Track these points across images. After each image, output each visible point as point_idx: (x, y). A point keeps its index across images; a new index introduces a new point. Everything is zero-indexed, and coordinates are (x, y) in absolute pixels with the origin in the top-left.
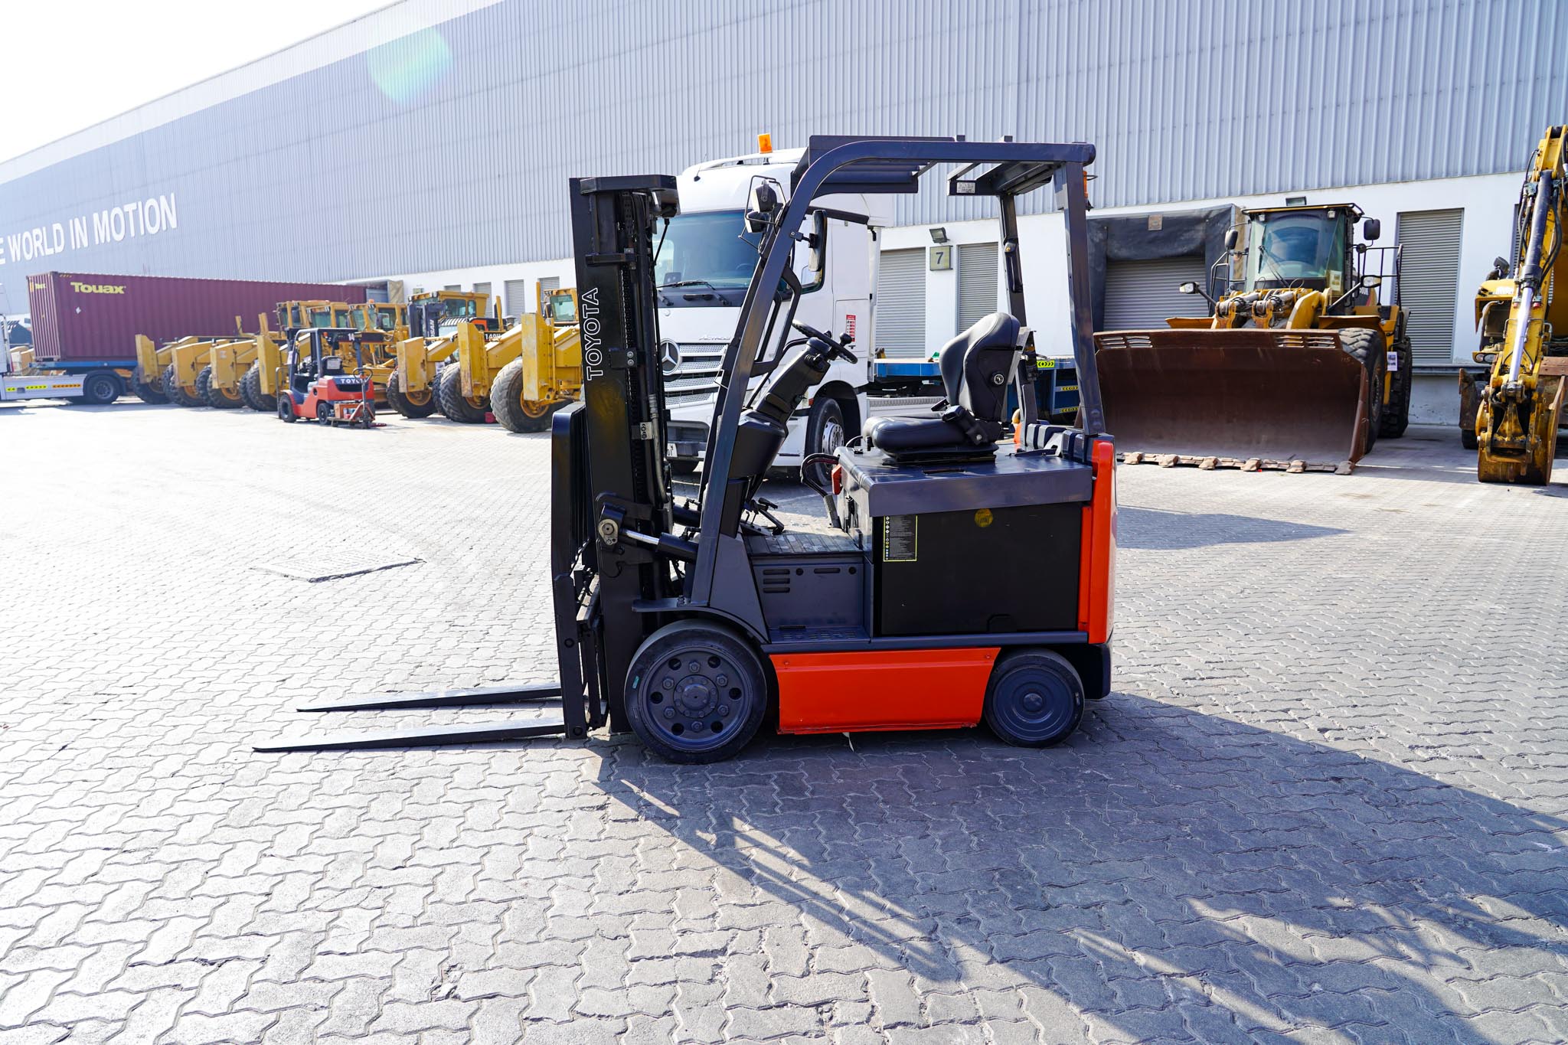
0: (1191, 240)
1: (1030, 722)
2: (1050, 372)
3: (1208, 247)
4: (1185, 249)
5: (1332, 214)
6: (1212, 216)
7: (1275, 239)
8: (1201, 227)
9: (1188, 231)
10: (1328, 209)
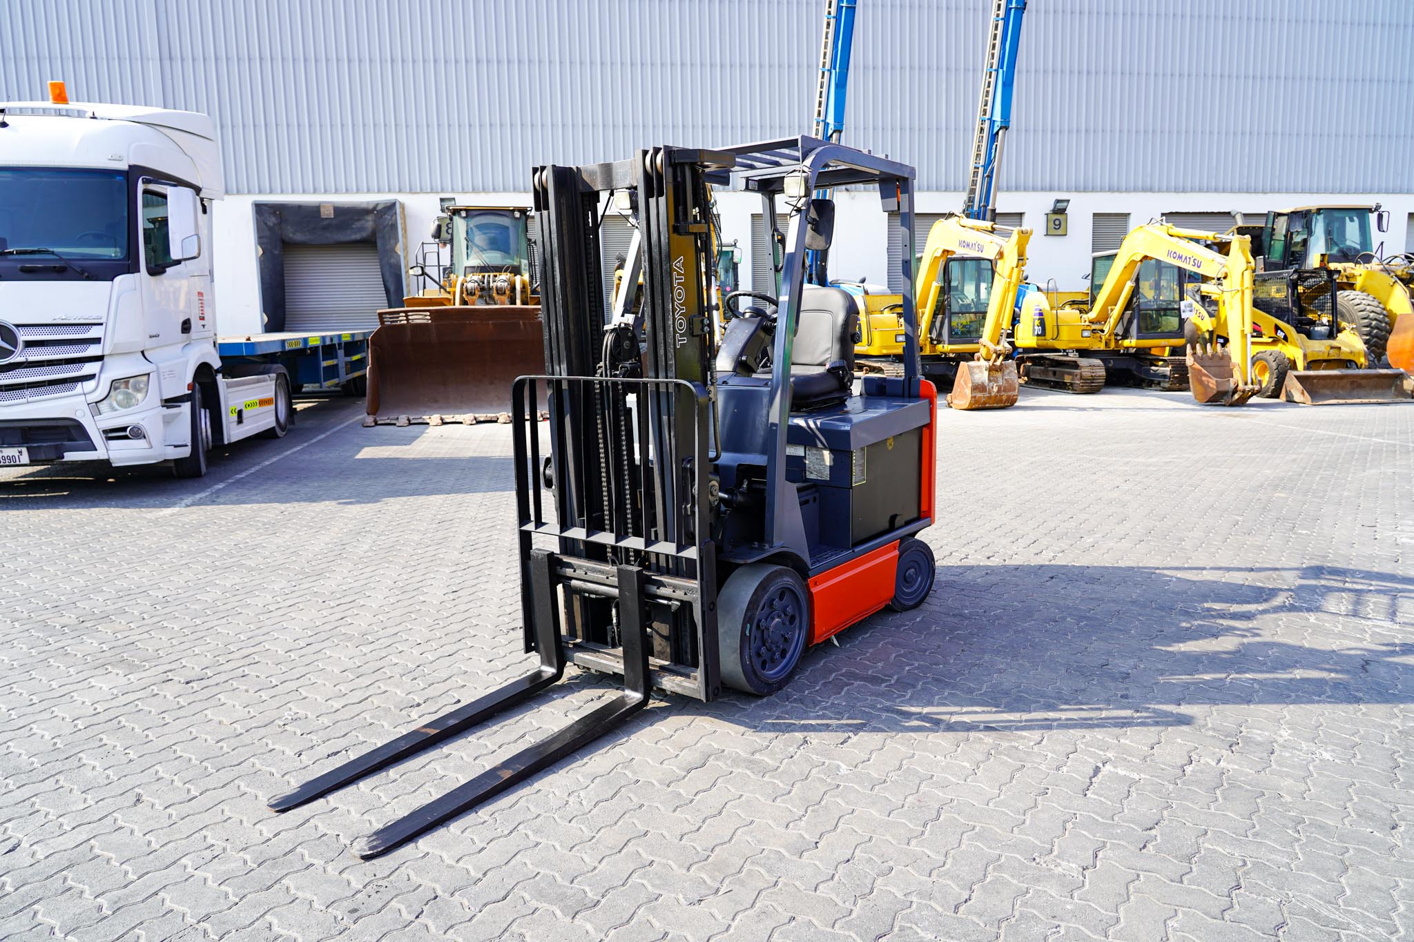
0: (362, 229)
1: (915, 587)
2: (316, 348)
3: (378, 235)
4: (358, 236)
5: (517, 214)
6: (379, 208)
7: (476, 231)
8: (370, 218)
9: (358, 220)
10: (513, 211)
